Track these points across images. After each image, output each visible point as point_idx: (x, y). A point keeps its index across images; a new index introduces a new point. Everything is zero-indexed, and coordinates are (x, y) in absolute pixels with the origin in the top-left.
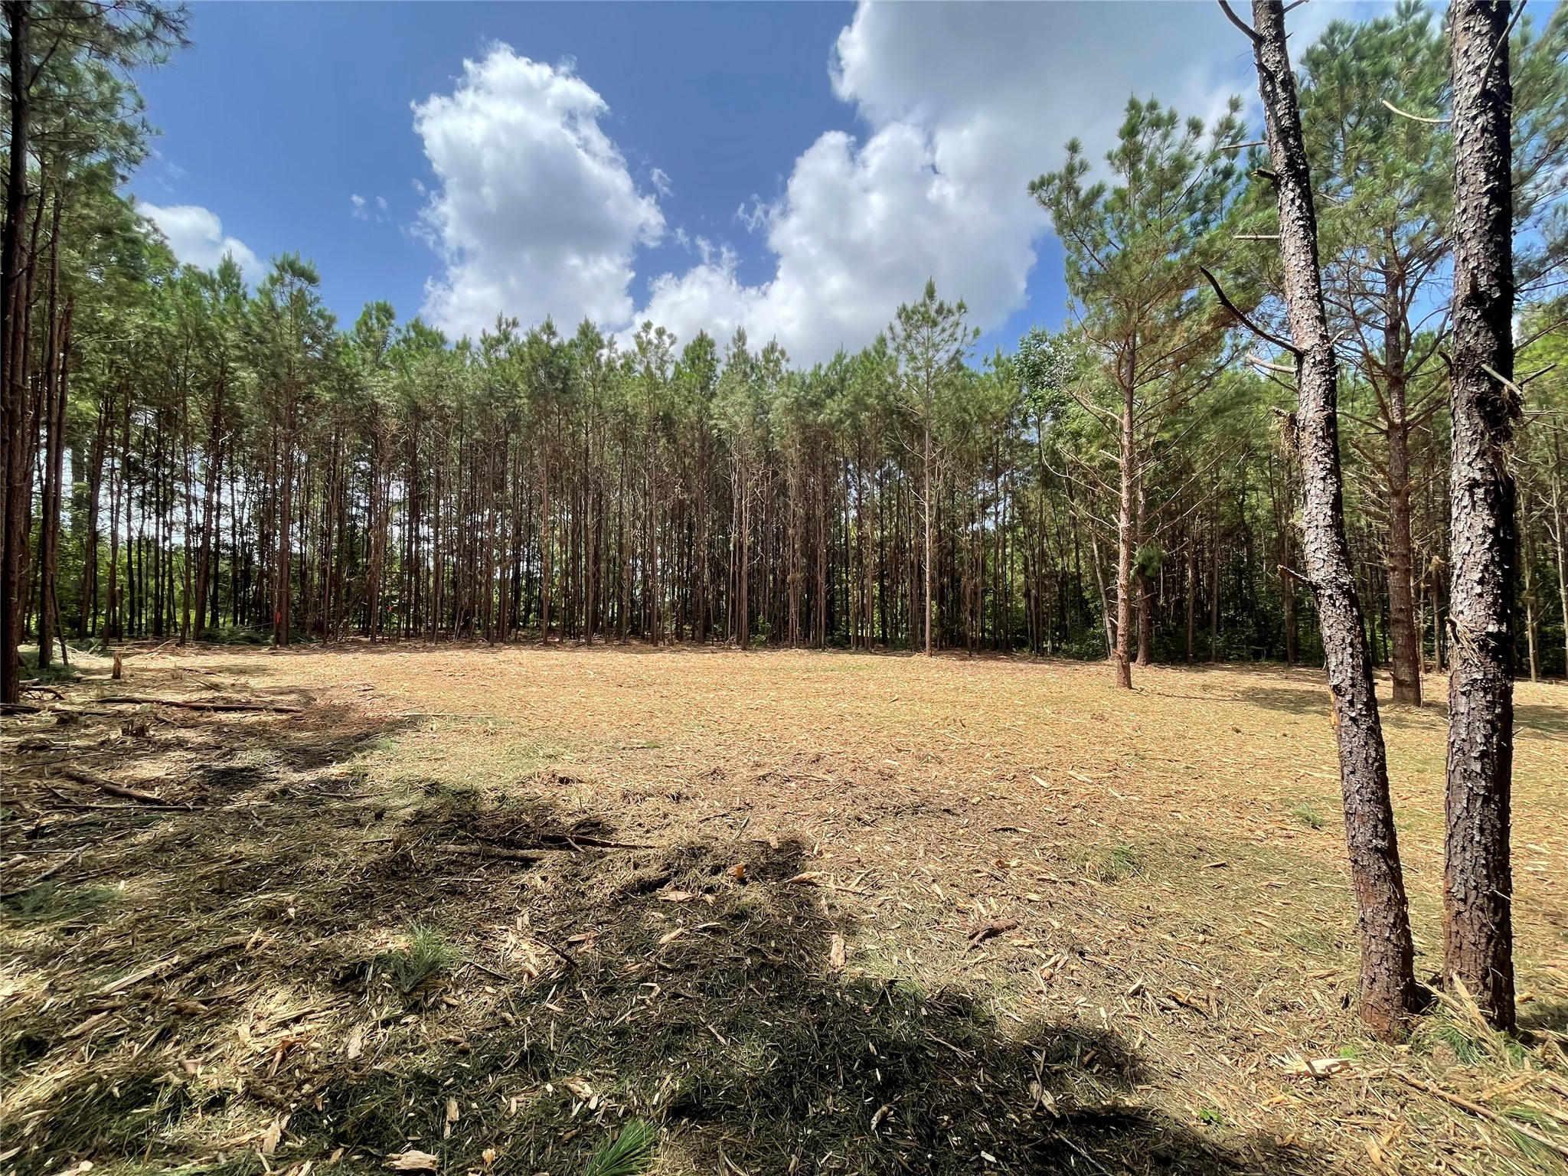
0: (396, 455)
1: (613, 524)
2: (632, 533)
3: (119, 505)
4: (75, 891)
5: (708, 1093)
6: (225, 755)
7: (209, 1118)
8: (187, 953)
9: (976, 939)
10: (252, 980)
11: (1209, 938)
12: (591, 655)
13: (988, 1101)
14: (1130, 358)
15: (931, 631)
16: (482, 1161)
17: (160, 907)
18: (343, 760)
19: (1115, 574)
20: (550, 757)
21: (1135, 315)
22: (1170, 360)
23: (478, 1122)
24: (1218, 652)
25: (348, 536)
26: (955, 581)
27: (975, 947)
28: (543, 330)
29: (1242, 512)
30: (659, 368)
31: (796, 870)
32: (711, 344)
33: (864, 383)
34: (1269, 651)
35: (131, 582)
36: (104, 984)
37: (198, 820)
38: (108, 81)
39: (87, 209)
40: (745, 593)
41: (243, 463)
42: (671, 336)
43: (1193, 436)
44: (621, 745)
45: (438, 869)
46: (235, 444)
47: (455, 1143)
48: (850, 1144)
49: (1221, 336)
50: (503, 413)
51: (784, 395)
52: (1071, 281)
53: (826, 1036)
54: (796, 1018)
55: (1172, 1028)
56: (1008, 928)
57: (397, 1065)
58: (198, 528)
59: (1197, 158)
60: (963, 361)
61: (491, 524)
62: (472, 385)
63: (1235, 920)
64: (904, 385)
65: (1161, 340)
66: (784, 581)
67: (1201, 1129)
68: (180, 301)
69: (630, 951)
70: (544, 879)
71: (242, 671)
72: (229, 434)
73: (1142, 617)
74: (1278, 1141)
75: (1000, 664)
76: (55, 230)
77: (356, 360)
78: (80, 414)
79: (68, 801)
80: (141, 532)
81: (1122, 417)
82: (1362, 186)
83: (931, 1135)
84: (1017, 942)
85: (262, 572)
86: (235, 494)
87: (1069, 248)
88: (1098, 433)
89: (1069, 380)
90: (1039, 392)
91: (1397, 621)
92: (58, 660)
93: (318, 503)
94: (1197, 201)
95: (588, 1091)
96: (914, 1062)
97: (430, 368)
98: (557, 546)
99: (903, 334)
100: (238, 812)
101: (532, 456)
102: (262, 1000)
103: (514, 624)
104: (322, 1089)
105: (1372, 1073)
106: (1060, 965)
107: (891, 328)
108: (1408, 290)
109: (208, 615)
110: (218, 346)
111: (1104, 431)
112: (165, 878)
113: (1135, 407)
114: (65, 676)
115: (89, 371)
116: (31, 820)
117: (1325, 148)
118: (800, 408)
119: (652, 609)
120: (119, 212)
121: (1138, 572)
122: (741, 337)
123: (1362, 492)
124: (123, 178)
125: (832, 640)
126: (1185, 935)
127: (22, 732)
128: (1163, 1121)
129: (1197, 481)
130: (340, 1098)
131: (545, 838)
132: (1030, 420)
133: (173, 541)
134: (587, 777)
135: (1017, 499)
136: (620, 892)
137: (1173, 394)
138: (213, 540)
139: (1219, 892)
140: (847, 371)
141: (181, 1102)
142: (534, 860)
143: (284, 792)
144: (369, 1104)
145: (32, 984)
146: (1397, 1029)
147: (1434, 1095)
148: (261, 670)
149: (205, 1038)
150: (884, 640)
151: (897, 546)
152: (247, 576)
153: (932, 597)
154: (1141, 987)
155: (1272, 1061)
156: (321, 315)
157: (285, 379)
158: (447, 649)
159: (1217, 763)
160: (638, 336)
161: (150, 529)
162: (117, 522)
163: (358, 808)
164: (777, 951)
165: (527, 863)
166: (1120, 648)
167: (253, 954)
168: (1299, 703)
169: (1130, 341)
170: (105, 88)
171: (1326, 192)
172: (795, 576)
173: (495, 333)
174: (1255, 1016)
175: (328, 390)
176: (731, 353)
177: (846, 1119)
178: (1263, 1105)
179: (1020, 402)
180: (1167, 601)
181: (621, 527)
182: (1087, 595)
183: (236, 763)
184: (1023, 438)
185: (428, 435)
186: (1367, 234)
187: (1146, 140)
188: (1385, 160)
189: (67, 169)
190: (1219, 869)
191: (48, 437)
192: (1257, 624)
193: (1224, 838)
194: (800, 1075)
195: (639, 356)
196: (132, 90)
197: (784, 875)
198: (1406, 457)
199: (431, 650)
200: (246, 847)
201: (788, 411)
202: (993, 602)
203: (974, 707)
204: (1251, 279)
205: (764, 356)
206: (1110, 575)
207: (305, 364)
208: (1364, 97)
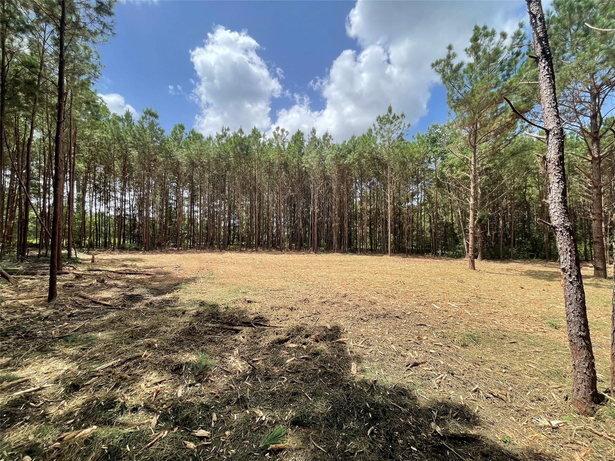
0: (186, 181)
1: (265, 205)
2: (272, 208)
3: (92, 200)
4: (85, 336)
5: (306, 417)
6: (131, 290)
7: (133, 414)
8: (122, 358)
9: (409, 366)
10: (145, 368)
11: (507, 371)
12: (257, 255)
13: (414, 428)
14: (475, 133)
15: (391, 246)
16: (225, 435)
17: (113, 342)
18: (170, 293)
19: (468, 223)
20: (244, 293)
21: (477, 116)
22: (492, 133)
23: (223, 422)
24: (514, 255)
25: (169, 210)
26: (400, 226)
27: (408, 369)
28: (239, 132)
29: (525, 196)
30: (282, 145)
31: (337, 338)
32: (302, 134)
33: (363, 147)
34: (537, 255)
35: (97, 228)
36: (96, 367)
37: (123, 312)
38: (88, 49)
39: (81, 96)
40: (316, 231)
41: (133, 185)
42: (287, 132)
43: (503, 165)
44: (270, 289)
45: (205, 333)
46: (131, 178)
47: (216, 429)
48: (360, 440)
49: (515, 123)
50: (224, 164)
51: (331, 153)
52: (449, 103)
53: (350, 400)
54: (338, 392)
55: (491, 405)
56: (422, 363)
57: (195, 400)
58: (119, 209)
59: (504, 48)
60: (404, 137)
61: (220, 206)
62: (213, 154)
63: (519, 365)
64: (379, 148)
65: (488, 126)
66: (331, 226)
67: (502, 444)
68: (112, 127)
69: (275, 365)
70: (243, 337)
71: (134, 260)
72: (128, 174)
73: (480, 240)
74: (535, 451)
75: (419, 260)
76: (71, 104)
77: (172, 145)
78: (79, 168)
79: (80, 305)
80: (100, 210)
81: (471, 158)
82: (579, 56)
83: (391, 439)
84: (426, 369)
85: (140, 224)
86: (130, 196)
87: (448, 89)
88: (461, 165)
89: (448, 144)
90: (435, 149)
91: (596, 242)
92: (73, 256)
93: (158, 198)
94: (505, 66)
95: (262, 415)
96: (384, 412)
97: (198, 148)
98: (244, 214)
99: (379, 127)
100: (136, 310)
101: (235, 179)
102: (148, 375)
103: (229, 243)
104: (170, 407)
105: (577, 427)
106: (444, 378)
107: (374, 125)
108: (601, 100)
109: (122, 240)
110: (125, 142)
111: (463, 164)
112: (114, 332)
113: (477, 153)
114: (76, 261)
115: (82, 153)
116: (69, 311)
117: (562, 40)
118: (337, 158)
119: (280, 237)
120: (92, 96)
121: (478, 222)
122: (314, 131)
123: (581, 187)
124: (93, 84)
125: (351, 250)
126: (497, 369)
127: (64, 281)
128: (486, 441)
129: (504, 184)
130: (176, 410)
131: (243, 323)
132: (432, 160)
133: (110, 213)
134: (258, 301)
135: (426, 192)
136: (271, 343)
137: (493, 148)
138: (123, 213)
139: (512, 353)
140: (356, 143)
141: (123, 408)
142: (240, 330)
143: (151, 303)
144: (186, 412)
145: (73, 367)
146: (589, 410)
147: (605, 438)
148: (140, 260)
149: (130, 387)
150: (371, 250)
151: (376, 212)
152: (134, 225)
153: (391, 233)
154: (478, 388)
155: (533, 421)
156: (159, 130)
157: (147, 154)
158: (204, 253)
159: (513, 301)
160: (274, 133)
161: (103, 209)
162: (92, 207)
163: (176, 310)
164: (331, 367)
165: (237, 332)
166: (470, 253)
167: (144, 359)
168: (551, 277)
169: (475, 126)
170: (87, 51)
171: (563, 59)
172: (335, 224)
173: (221, 134)
174: (526, 403)
175: (162, 157)
176: (310, 138)
177: (358, 430)
178: (529, 437)
179: (428, 153)
180: (491, 234)
181: (268, 207)
182: (456, 231)
183: (135, 293)
184: (429, 167)
185: (197, 173)
186: (582, 76)
187: (482, 42)
188: (590, 44)
189: (75, 81)
190: (513, 344)
191: (70, 177)
192: (532, 243)
193: (515, 331)
194: (340, 413)
195: (275, 140)
196: (96, 52)
197: (333, 339)
198: (601, 171)
199: (199, 253)
200: (139, 322)
201: (332, 159)
202: (417, 234)
203: (408, 277)
204: (529, 98)
205: (323, 138)
206: (466, 223)
207: (154, 148)
208: (580, 17)
